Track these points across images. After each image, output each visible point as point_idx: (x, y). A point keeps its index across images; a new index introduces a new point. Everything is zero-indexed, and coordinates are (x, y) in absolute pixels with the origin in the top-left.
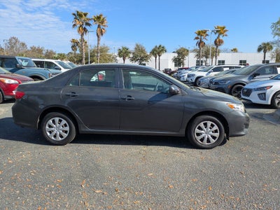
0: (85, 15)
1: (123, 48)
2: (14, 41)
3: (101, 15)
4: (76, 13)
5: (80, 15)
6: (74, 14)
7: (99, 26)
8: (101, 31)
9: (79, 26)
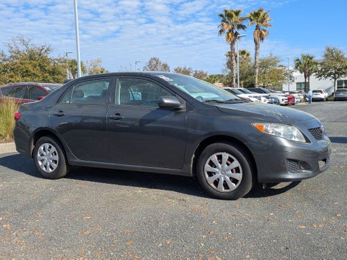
0: (237, 13)
1: (304, 57)
2: (154, 62)
3: (261, 10)
4: (224, 13)
5: (229, 16)
6: (221, 16)
7: (257, 27)
8: (261, 34)
9: (227, 31)
